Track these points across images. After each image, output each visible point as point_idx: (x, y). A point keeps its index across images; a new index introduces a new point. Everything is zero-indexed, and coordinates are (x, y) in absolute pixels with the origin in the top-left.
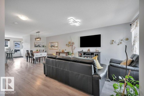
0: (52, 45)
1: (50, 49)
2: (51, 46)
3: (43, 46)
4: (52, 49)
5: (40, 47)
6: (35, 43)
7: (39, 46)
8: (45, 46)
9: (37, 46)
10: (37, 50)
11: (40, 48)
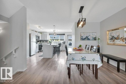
0: (113, 37)
1: (108, 44)
2: (111, 39)
3: (95, 39)
4: (114, 44)
5: (89, 39)
6: (81, 34)
7: (87, 38)
8: (97, 38)
9: (85, 39)
10: (80, 46)
11: (88, 41)
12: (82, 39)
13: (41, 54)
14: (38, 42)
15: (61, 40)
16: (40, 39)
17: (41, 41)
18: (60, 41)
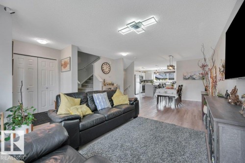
5: (194, 79)
6: (184, 73)
7: (192, 78)
11: (193, 81)
12: (185, 79)
13: (144, 94)
14: (142, 82)
15: (170, 79)
16: (144, 79)
17: (144, 81)
18: (168, 81)
